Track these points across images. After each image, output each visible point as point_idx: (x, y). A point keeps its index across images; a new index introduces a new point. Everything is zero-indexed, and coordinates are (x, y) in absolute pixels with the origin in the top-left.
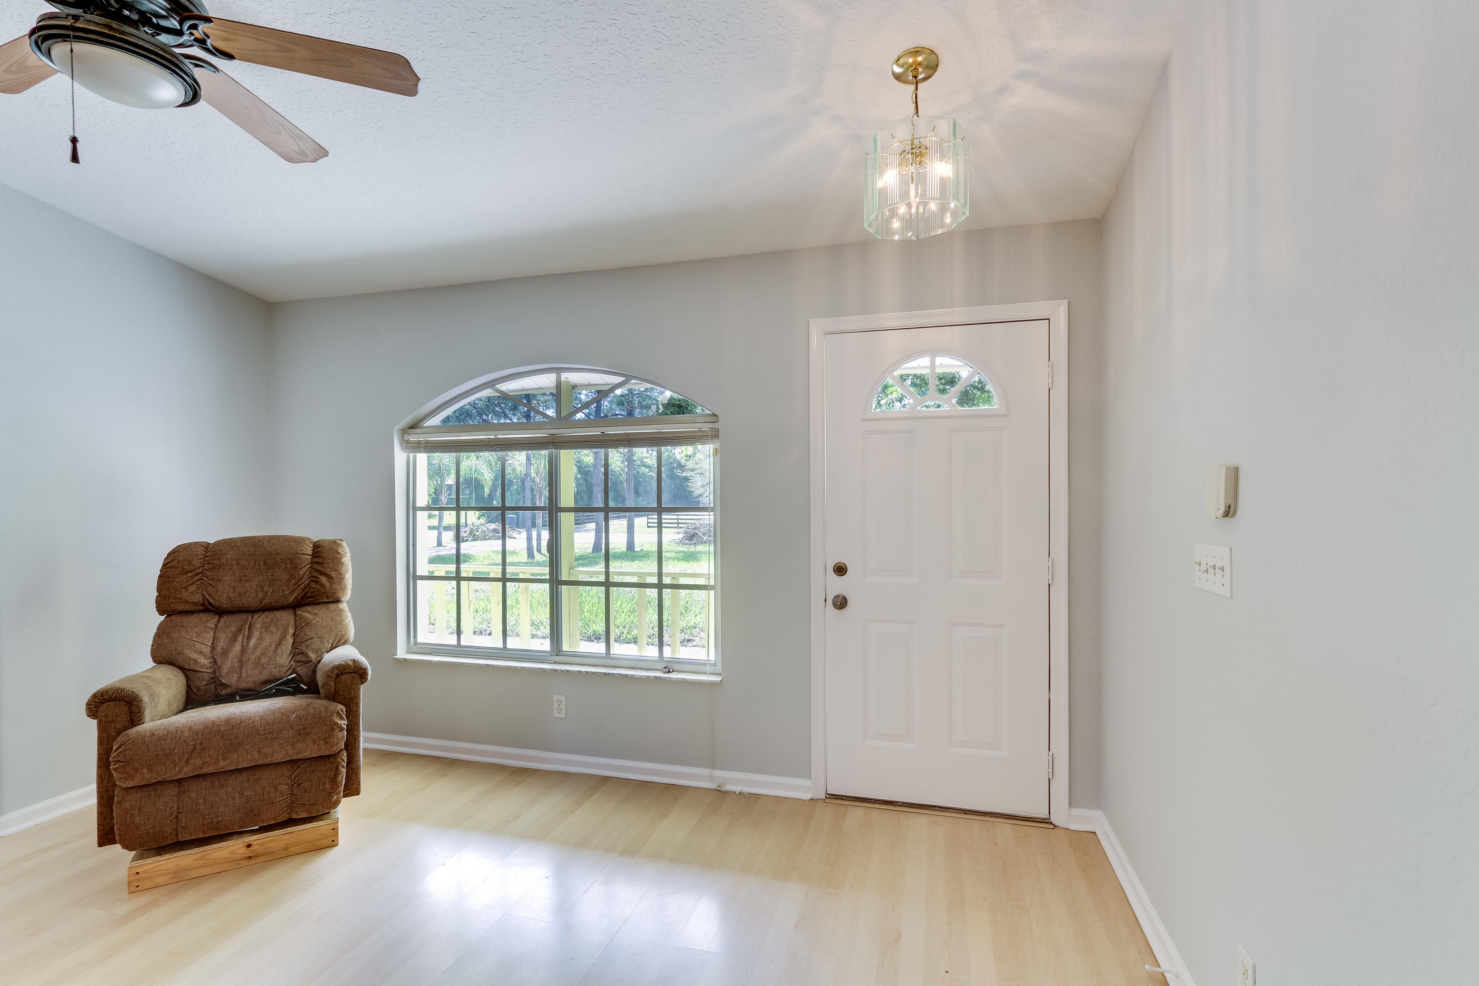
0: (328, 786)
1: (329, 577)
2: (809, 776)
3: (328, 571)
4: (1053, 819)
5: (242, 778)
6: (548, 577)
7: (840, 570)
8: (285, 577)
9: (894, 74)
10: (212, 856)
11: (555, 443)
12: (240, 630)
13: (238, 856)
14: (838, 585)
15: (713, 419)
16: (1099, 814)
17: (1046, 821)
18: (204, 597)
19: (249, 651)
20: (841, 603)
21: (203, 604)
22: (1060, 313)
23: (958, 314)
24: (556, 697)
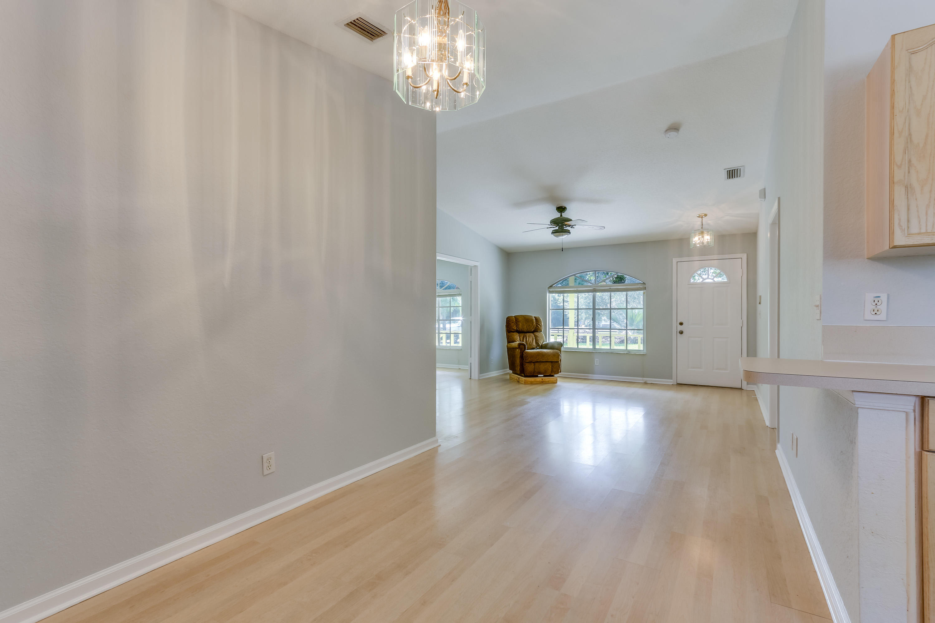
0: (558, 368)
1: (540, 325)
2: (672, 379)
3: (539, 324)
4: (743, 388)
5: (544, 363)
6: (592, 328)
7: (681, 324)
8: (531, 325)
9: (697, 217)
10: (537, 380)
11: (595, 291)
12: (524, 337)
13: (540, 381)
14: (680, 328)
15: (644, 284)
16: (755, 386)
17: (741, 389)
18: (517, 329)
19: (527, 341)
20: (681, 333)
21: (516, 330)
22: (744, 256)
23: (716, 257)
24: (596, 360)
